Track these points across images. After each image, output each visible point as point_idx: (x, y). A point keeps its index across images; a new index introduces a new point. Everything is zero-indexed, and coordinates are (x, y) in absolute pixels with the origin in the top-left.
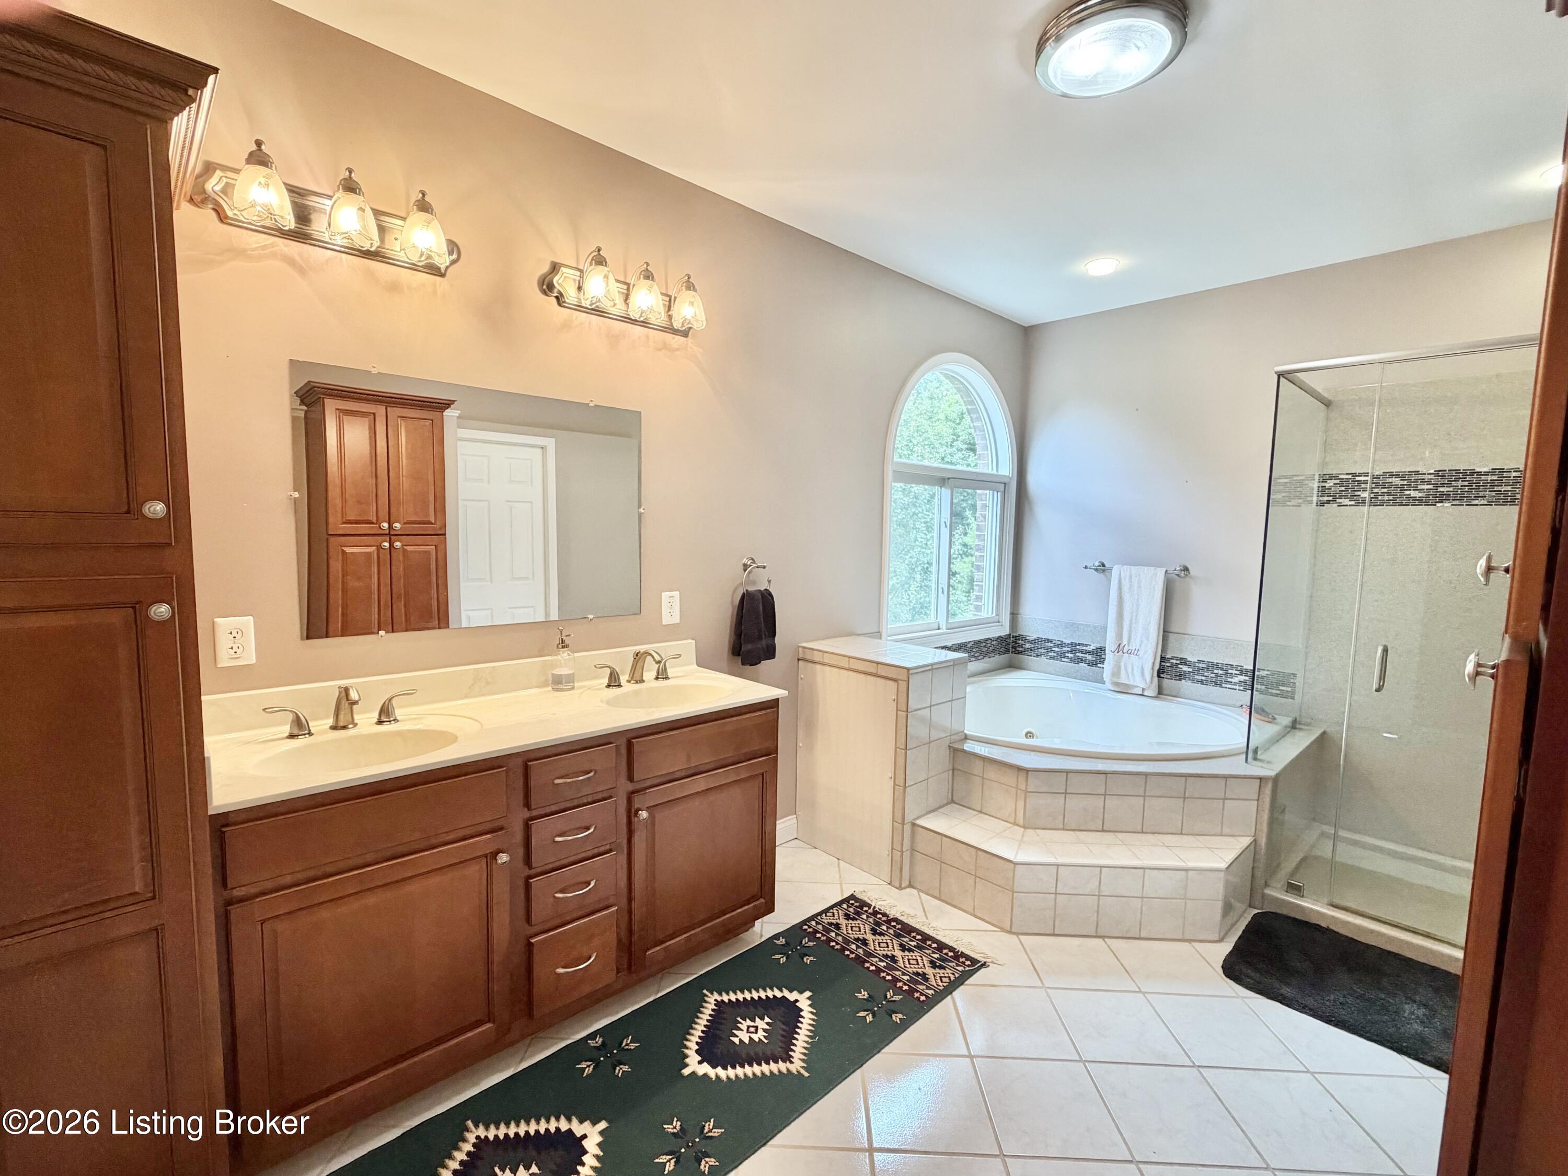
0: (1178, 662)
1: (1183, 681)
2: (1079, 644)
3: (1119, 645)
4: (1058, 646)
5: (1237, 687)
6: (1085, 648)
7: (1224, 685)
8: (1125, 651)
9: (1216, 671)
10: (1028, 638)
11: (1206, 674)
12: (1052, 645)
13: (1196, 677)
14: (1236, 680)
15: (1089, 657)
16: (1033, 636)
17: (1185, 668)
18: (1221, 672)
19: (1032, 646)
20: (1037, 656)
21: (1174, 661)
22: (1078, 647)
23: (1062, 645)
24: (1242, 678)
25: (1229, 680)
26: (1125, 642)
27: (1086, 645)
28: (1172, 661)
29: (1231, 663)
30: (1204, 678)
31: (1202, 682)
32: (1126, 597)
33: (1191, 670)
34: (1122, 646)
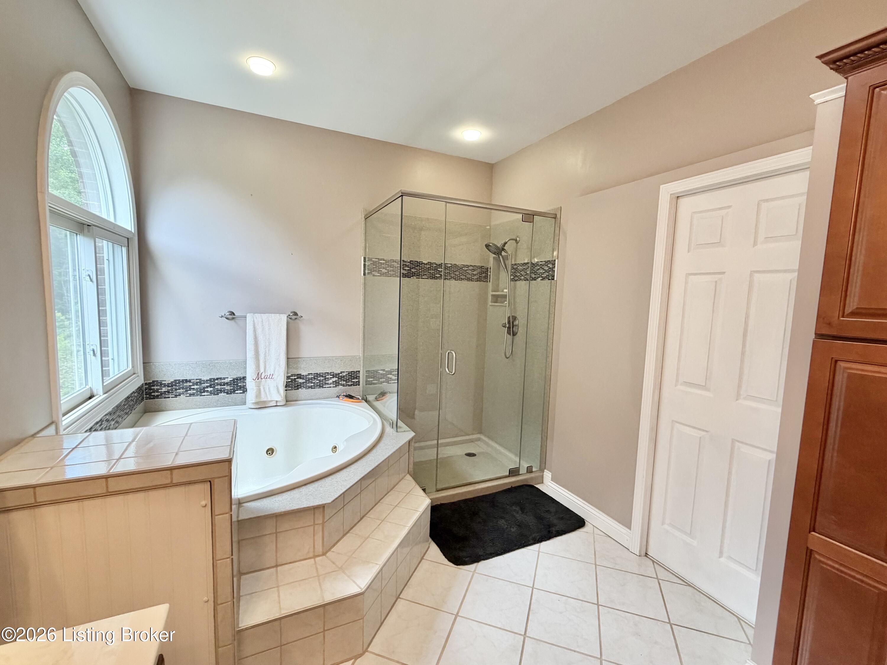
0: (296, 377)
1: (300, 389)
2: (217, 379)
3: (258, 374)
4: (197, 384)
5: (332, 386)
6: (223, 381)
7: (324, 386)
8: (262, 377)
9: (319, 379)
10: (163, 382)
11: (313, 382)
12: (191, 384)
13: (308, 385)
14: (331, 381)
15: (227, 388)
16: (169, 379)
17: (301, 381)
18: (322, 378)
19: (170, 388)
20: (176, 396)
21: (293, 377)
22: (216, 381)
23: (200, 382)
24: (334, 379)
25: (327, 382)
27: (224, 379)
28: (291, 377)
29: (328, 372)
30: (312, 384)
31: (311, 387)
32: (260, 337)
33: (304, 381)
34: (260, 374)
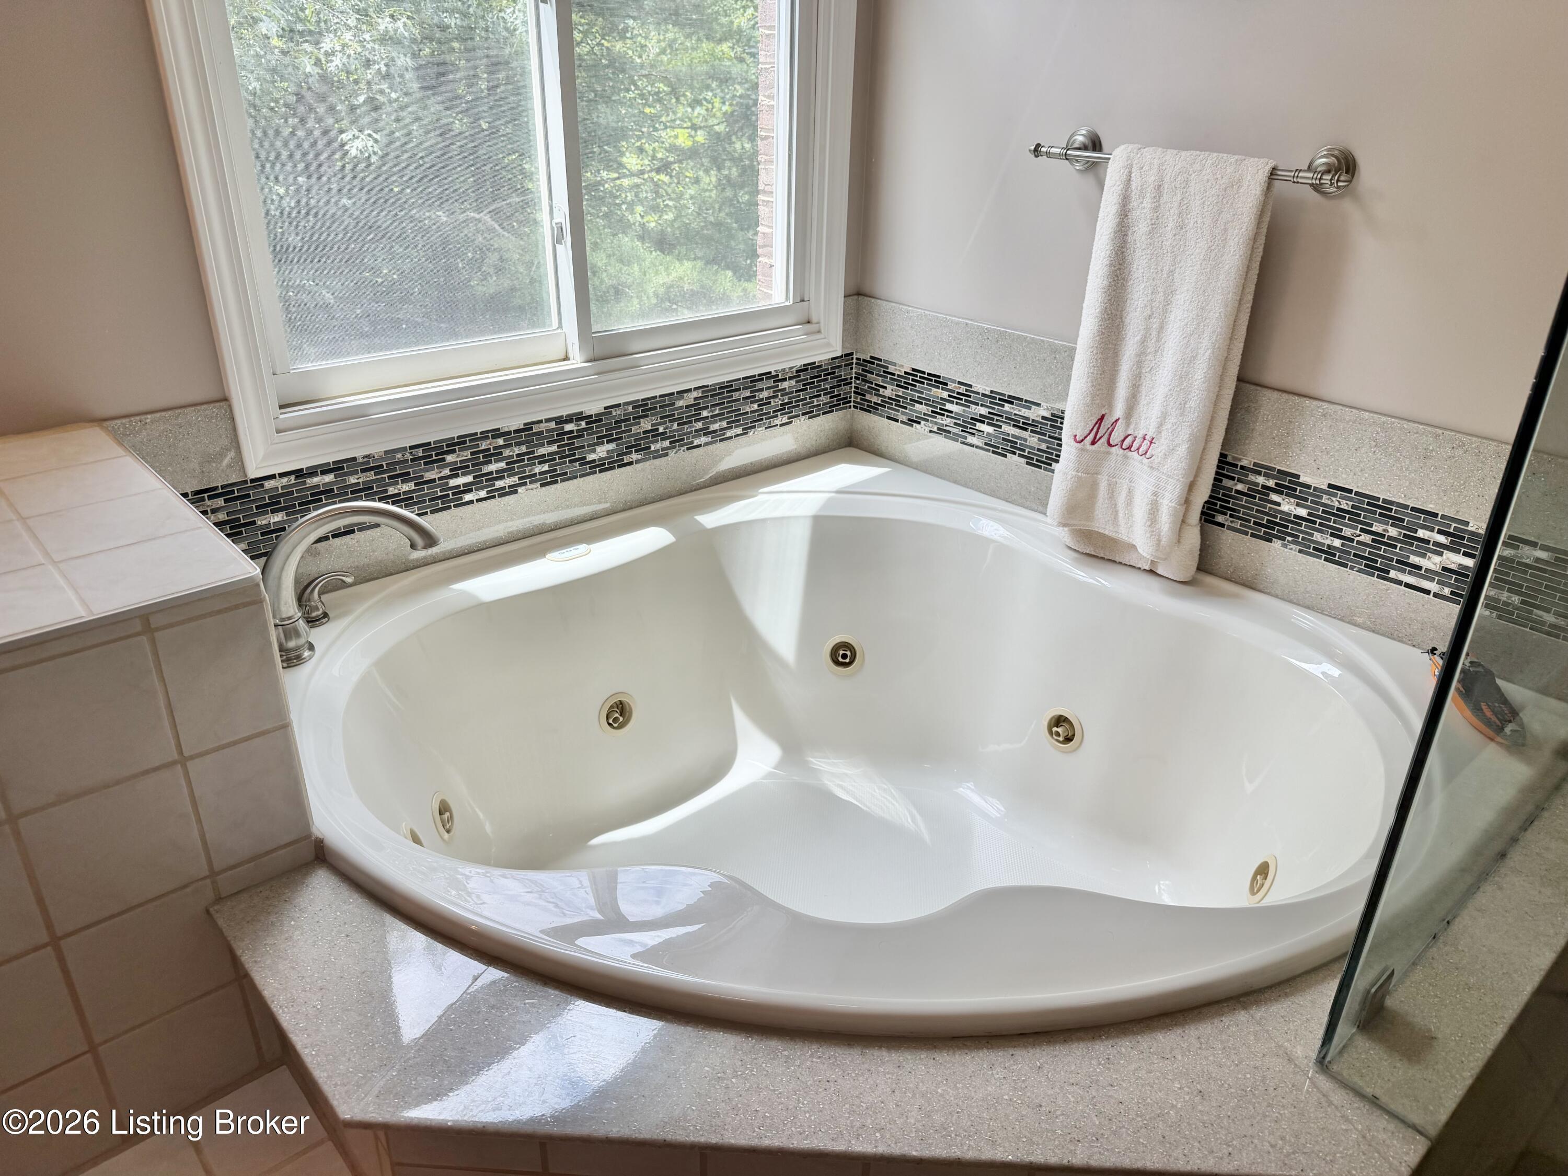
0: (1271, 483)
1: (1277, 544)
2: (1011, 400)
3: (1102, 418)
4: (955, 397)
5: (1433, 586)
6: (1024, 412)
7: (1393, 574)
8: (1116, 437)
9: (1377, 528)
10: (891, 369)
11: (1347, 532)
12: (945, 395)
13: (1317, 536)
14: (1432, 562)
15: (1033, 440)
16: (903, 363)
17: (1288, 506)
18: (1393, 532)
19: (901, 392)
20: (912, 422)
21: (1261, 480)
22: (1007, 407)
23: (966, 395)
24: (1455, 560)
25: (1414, 559)
26: (1119, 411)
27: (1029, 404)
28: (1252, 477)
29: (1430, 507)
30: (1337, 543)
31: (1329, 554)
32: (1140, 265)
33: (1303, 512)
34: (1106, 423)
